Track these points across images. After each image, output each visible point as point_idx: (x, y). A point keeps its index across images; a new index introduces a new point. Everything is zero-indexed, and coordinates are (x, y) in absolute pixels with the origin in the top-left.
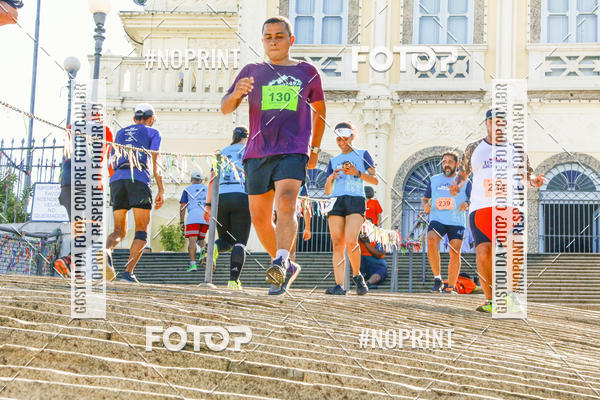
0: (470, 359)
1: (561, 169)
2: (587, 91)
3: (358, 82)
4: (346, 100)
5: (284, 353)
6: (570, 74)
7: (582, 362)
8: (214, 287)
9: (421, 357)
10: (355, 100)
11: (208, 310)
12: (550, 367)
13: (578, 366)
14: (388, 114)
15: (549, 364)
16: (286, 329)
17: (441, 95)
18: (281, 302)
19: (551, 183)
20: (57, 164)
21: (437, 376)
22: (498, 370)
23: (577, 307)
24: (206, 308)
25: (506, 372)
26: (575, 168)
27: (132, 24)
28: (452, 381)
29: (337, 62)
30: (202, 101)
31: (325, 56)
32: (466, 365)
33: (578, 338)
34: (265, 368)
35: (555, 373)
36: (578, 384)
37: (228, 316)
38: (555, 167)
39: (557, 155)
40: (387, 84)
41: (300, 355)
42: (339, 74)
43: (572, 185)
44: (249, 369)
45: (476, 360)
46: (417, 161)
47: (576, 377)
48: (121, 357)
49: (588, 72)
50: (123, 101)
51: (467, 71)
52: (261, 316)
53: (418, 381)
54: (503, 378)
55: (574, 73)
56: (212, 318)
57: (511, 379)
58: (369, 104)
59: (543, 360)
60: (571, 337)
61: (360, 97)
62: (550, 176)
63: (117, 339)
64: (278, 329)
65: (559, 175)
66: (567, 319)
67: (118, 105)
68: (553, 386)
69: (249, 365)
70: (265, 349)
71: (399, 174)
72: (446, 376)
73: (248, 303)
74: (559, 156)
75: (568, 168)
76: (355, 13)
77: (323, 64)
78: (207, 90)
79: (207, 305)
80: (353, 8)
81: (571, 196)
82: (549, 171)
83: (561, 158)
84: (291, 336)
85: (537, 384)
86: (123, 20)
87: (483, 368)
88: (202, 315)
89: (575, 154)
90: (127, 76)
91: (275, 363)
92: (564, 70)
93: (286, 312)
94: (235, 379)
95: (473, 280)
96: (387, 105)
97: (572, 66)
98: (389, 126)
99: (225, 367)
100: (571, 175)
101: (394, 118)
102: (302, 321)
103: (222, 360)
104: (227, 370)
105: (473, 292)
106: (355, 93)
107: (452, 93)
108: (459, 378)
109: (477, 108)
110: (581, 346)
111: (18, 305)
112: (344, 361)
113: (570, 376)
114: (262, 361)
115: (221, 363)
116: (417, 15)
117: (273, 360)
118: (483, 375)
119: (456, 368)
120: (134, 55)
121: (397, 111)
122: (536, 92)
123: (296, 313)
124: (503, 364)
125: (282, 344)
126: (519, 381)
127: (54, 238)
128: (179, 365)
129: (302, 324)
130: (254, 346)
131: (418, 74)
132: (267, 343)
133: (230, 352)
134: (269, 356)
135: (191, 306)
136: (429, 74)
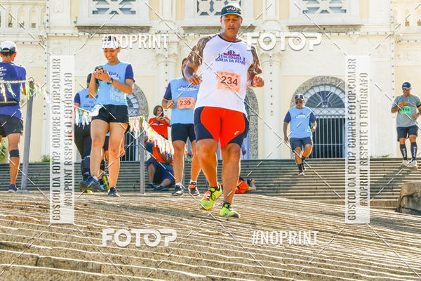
0: (240, 249)
1: (317, 90)
2: (336, 26)
3: (150, 20)
5: (85, 248)
6: (323, 12)
7: (330, 248)
9: (200, 249)
11: (22, 213)
12: (305, 254)
13: (326, 252)
14: (175, 46)
15: (303, 251)
16: (89, 228)
18: (85, 205)
19: (308, 101)
21: (212, 264)
22: (262, 258)
23: (330, 203)
24: (19, 212)
25: (269, 259)
26: (327, 88)
28: (224, 268)
29: (132, 3)
30: (18, 35)
32: (236, 254)
33: (329, 228)
34: (69, 262)
35: (308, 259)
36: (326, 267)
37: (39, 218)
38: (312, 88)
39: (313, 79)
40: (174, 21)
42: (134, 12)
43: (325, 103)
44: (55, 264)
45: (245, 250)
47: (325, 261)
49: (337, 11)
53: (196, 269)
54: (266, 264)
55: (326, 11)
56: (25, 220)
57: (272, 265)
59: (299, 248)
60: (323, 227)
61: (151, 31)
62: (308, 96)
64: (81, 228)
65: (315, 95)
66: (321, 212)
68: (305, 270)
69: (54, 259)
70: (69, 245)
72: (219, 264)
74: (315, 80)
75: (322, 89)
77: (121, 4)
78: (22, 25)
79: (21, 209)
81: (325, 112)
82: (307, 92)
83: (316, 81)
84: (92, 234)
85: (293, 268)
87: (250, 256)
88: (16, 218)
89: (328, 77)
91: (77, 258)
92: (318, 8)
93: (89, 213)
94: (42, 273)
95: (246, 182)
96: (175, 38)
97: (324, 5)
98: (176, 55)
99: (34, 262)
100: (324, 94)
101: (181, 49)
102: (103, 221)
103: (32, 256)
104: (36, 265)
105: (247, 192)
106: (147, 29)
108: (230, 265)
110: (331, 235)
112: (135, 254)
113: (320, 261)
114: (66, 256)
115: (31, 259)
117: (76, 255)
118: (250, 262)
119: (228, 257)
121: (182, 43)
123: (97, 214)
124: (267, 253)
125: (84, 240)
126: (279, 266)
129: (102, 223)
130: (60, 244)
131: (200, 12)
132: (71, 241)
133: (39, 249)
134: (73, 252)
135: (7, 210)
136: (209, 12)
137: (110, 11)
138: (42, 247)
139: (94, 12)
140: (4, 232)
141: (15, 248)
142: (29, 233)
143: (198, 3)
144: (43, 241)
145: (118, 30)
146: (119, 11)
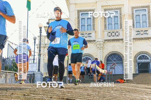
1: (141, 55)
2: (145, 38)
3: (95, 38)
6: (141, 34)
10: (95, 42)
14: (102, 45)
17: (114, 40)
20: (33, 59)
23: (147, 85)
24: (69, 90)
26: (144, 54)
29: (91, 34)
38: (140, 54)
39: (140, 52)
40: (102, 38)
42: (91, 37)
43: (143, 58)
46: (109, 55)
49: (145, 34)
50: (45, 45)
51: (119, 35)
55: (142, 34)
56: (71, 92)
58: (98, 43)
61: (96, 41)
62: (139, 57)
65: (140, 56)
66: (146, 88)
71: (105, 57)
75: (142, 55)
76: (94, 24)
77: (88, 35)
81: (144, 61)
82: (138, 55)
86: (45, 28)
89: (144, 51)
92: (140, 33)
95: (123, 80)
96: (102, 43)
97: (142, 33)
98: (102, 47)
100: (143, 56)
101: (104, 46)
106: (95, 41)
107: (116, 40)
109: (122, 43)
116: (107, 23)
121: (104, 44)
122: (134, 39)
127: (33, 75)
131: (108, 36)
136: (111, 36)
143: (108, 34)
146: (87, 37)
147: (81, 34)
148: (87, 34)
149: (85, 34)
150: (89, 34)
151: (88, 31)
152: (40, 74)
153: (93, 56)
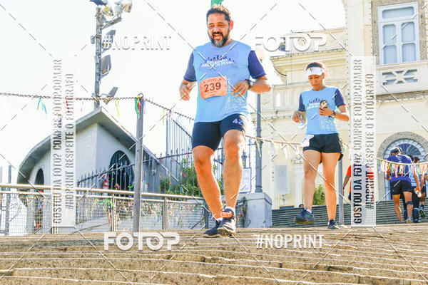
4: (422, 97)
5: (396, 269)
8: (346, 227)
11: (342, 243)
16: (396, 252)
18: (391, 234)
27: (279, 64)
29: (414, 73)
31: (406, 70)
34: (384, 280)
37: (356, 246)
41: (407, 269)
42: (416, 80)
44: (374, 281)
48: (290, 278)
50: (277, 112)
52: (378, 245)
56: (346, 248)
63: (286, 267)
64: (390, 253)
67: (274, 115)
69: (372, 278)
70: (383, 267)
73: (369, 236)
76: (423, 39)
77: (405, 75)
79: (342, 240)
80: (423, 36)
84: (399, 257)
86: (273, 62)
88: (339, 247)
90: (278, 96)
91: (390, 276)
93: (395, 241)
99: (357, 280)
102: (406, 246)
103: (355, 276)
104: (359, 283)
111: (224, 249)
114: (381, 275)
115: (354, 278)
117: (389, 274)
120: (282, 83)
123: (402, 241)
125: (394, 262)
127: (242, 203)
128: (326, 281)
129: (406, 248)
130: (375, 265)
132: (384, 262)
133: (359, 270)
134: (386, 271)
135: (331, 241)
137: (396, 81)
138: (361, 269)
139: (384, 84)
140: (331, 258)
141: (341, 270)
142: (350, 258)
144: (362, 264)
145: (404, 96)
146: (404, 81)
147: (384, 74)
148: (401, 72)
149: (396, 74)
150: (409, 71)
151: (406, 64)
152: (264, 201)
153: (423, 139)
